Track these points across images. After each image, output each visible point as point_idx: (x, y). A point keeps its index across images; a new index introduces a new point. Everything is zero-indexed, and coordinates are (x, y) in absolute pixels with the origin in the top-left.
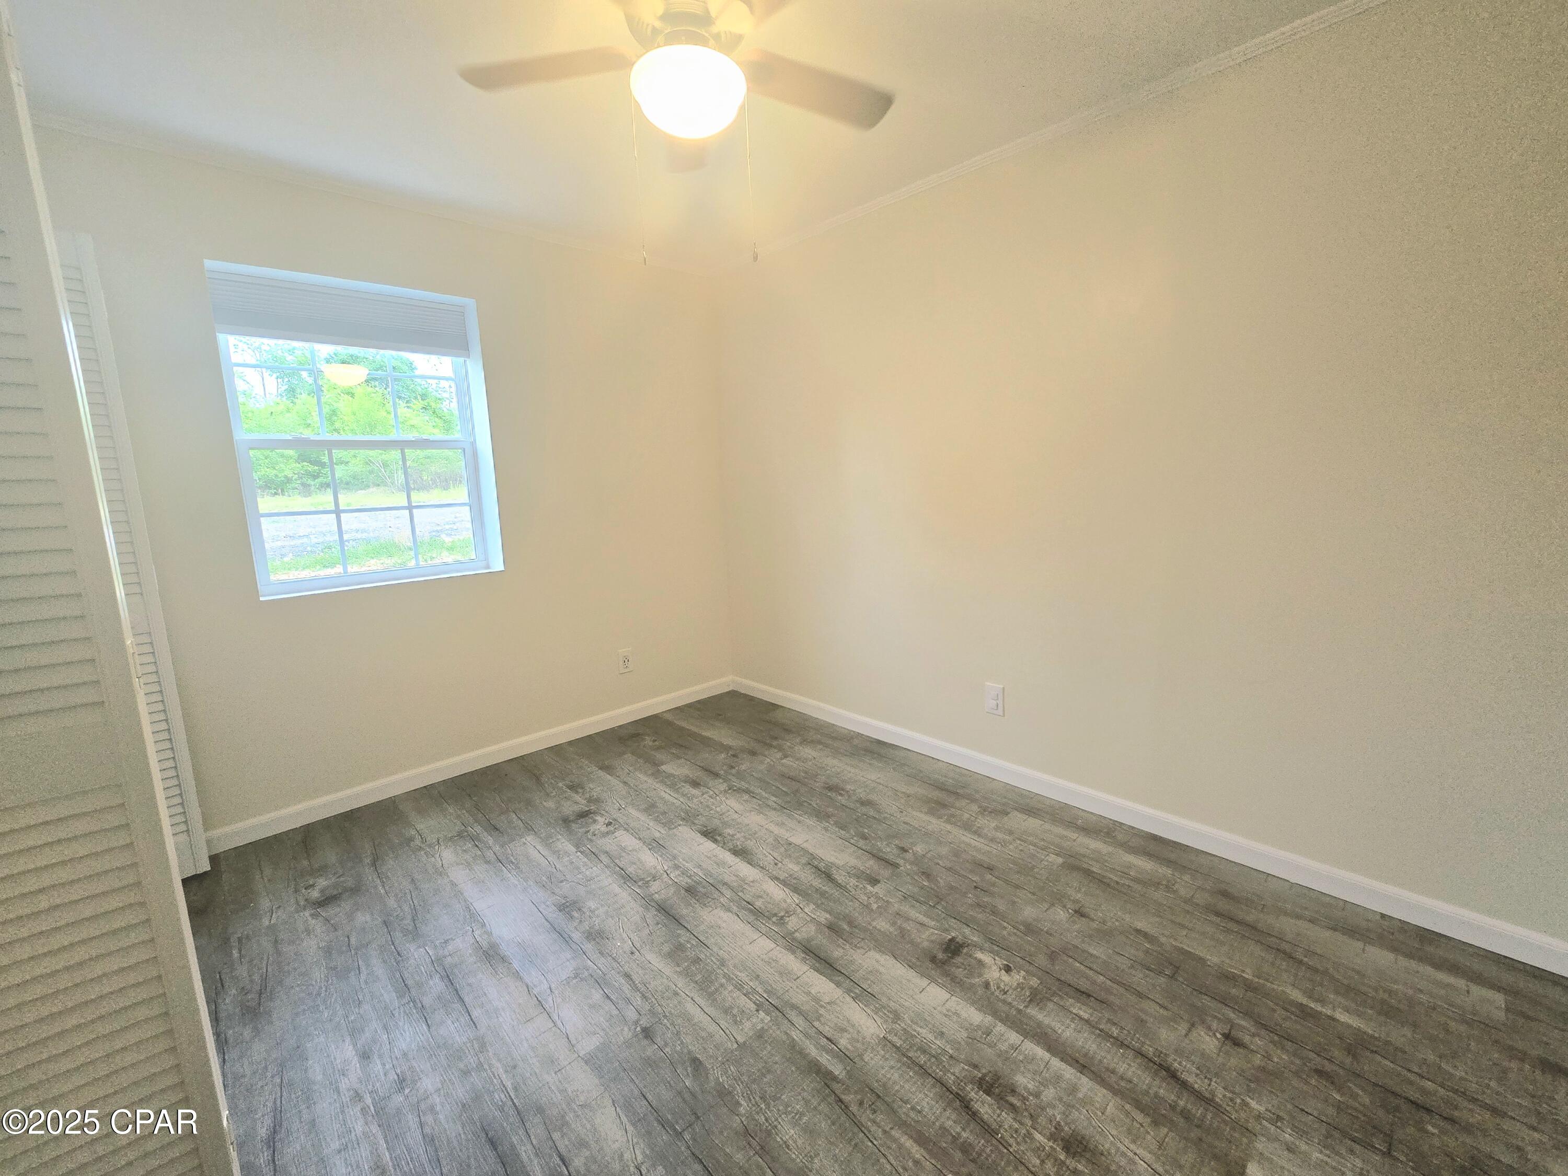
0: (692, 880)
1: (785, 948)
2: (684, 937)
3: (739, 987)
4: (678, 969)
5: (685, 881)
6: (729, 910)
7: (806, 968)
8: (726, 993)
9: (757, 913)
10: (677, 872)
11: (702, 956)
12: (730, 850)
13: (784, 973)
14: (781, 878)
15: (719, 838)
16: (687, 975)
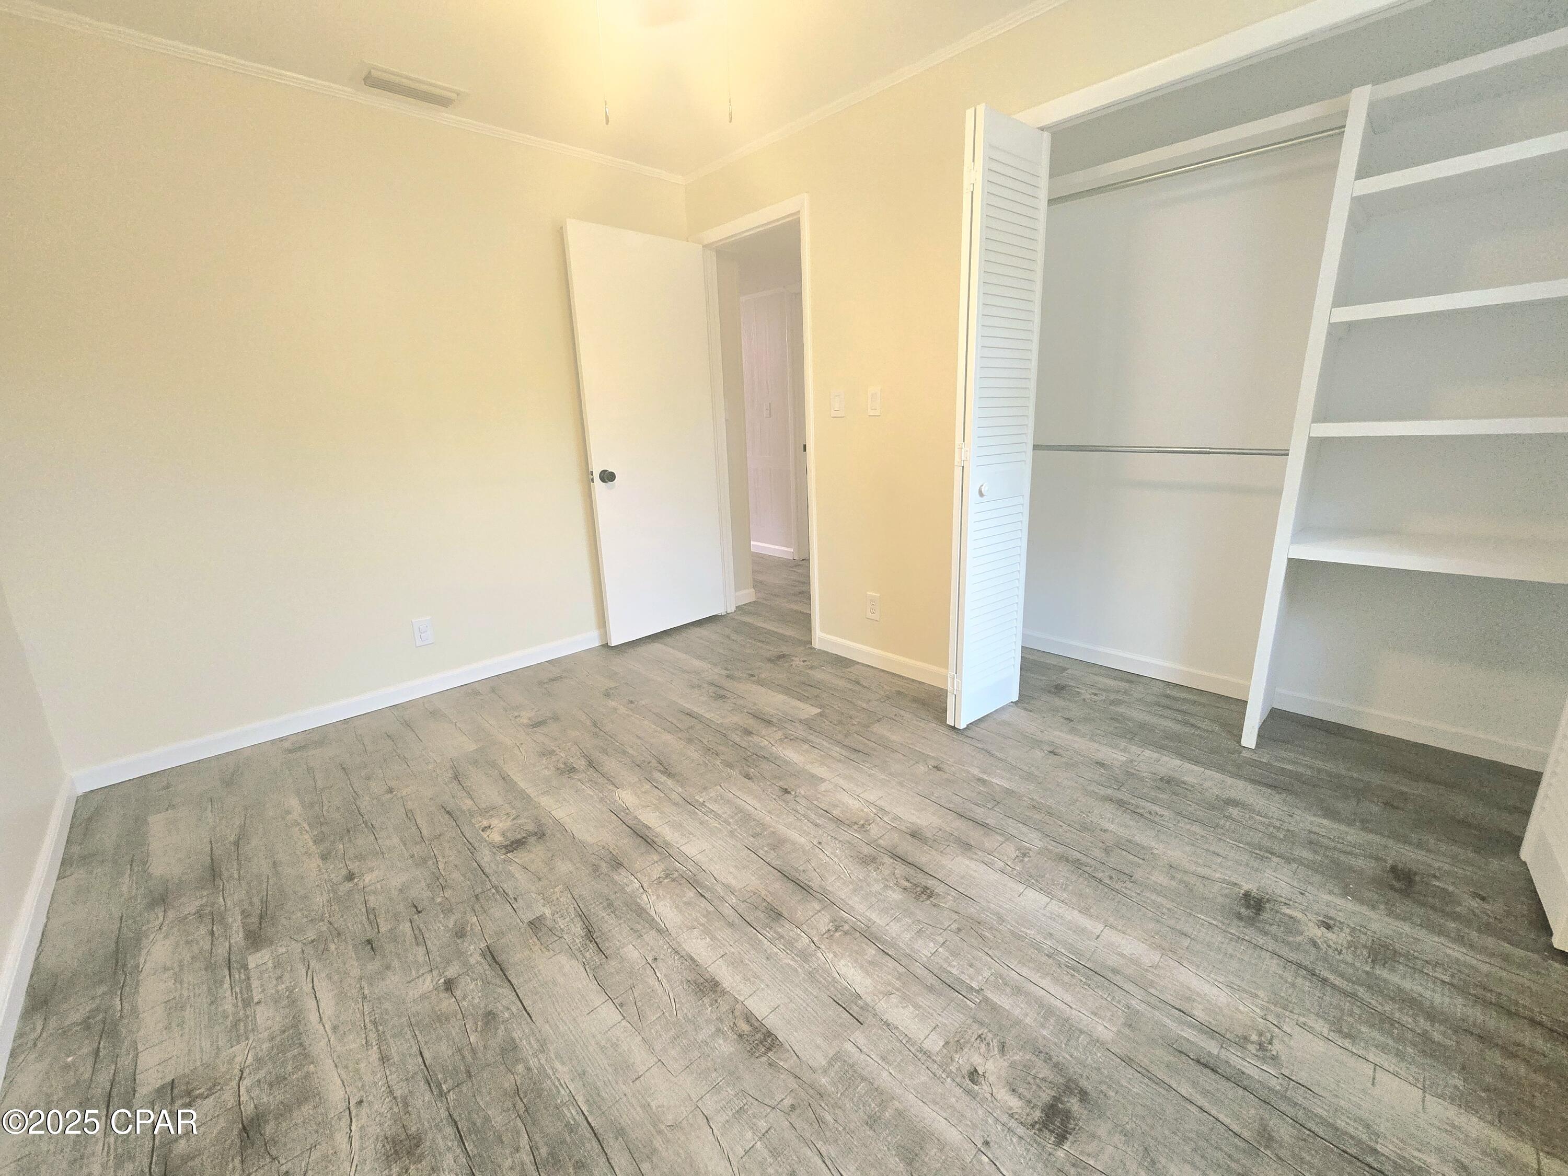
0: (775, 932)
1: (672, 846)
2: (771, 857)
3: (717, 816)
4: (772, 829)
5: (786, 929)
6: (727, 887)
7: (658, 830)
8: (729, 813)
9: (693, 882)
10: (799, 945)
11: (751, 839)
12: (724, 993)
13: (677, 826)
14: (654, 932)
15: (745, 1028)
16: (763, 825)
